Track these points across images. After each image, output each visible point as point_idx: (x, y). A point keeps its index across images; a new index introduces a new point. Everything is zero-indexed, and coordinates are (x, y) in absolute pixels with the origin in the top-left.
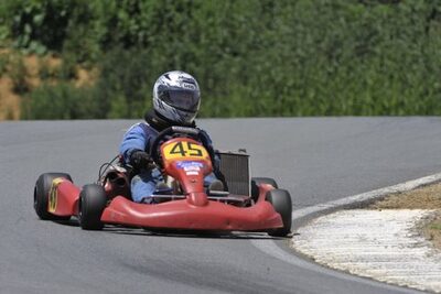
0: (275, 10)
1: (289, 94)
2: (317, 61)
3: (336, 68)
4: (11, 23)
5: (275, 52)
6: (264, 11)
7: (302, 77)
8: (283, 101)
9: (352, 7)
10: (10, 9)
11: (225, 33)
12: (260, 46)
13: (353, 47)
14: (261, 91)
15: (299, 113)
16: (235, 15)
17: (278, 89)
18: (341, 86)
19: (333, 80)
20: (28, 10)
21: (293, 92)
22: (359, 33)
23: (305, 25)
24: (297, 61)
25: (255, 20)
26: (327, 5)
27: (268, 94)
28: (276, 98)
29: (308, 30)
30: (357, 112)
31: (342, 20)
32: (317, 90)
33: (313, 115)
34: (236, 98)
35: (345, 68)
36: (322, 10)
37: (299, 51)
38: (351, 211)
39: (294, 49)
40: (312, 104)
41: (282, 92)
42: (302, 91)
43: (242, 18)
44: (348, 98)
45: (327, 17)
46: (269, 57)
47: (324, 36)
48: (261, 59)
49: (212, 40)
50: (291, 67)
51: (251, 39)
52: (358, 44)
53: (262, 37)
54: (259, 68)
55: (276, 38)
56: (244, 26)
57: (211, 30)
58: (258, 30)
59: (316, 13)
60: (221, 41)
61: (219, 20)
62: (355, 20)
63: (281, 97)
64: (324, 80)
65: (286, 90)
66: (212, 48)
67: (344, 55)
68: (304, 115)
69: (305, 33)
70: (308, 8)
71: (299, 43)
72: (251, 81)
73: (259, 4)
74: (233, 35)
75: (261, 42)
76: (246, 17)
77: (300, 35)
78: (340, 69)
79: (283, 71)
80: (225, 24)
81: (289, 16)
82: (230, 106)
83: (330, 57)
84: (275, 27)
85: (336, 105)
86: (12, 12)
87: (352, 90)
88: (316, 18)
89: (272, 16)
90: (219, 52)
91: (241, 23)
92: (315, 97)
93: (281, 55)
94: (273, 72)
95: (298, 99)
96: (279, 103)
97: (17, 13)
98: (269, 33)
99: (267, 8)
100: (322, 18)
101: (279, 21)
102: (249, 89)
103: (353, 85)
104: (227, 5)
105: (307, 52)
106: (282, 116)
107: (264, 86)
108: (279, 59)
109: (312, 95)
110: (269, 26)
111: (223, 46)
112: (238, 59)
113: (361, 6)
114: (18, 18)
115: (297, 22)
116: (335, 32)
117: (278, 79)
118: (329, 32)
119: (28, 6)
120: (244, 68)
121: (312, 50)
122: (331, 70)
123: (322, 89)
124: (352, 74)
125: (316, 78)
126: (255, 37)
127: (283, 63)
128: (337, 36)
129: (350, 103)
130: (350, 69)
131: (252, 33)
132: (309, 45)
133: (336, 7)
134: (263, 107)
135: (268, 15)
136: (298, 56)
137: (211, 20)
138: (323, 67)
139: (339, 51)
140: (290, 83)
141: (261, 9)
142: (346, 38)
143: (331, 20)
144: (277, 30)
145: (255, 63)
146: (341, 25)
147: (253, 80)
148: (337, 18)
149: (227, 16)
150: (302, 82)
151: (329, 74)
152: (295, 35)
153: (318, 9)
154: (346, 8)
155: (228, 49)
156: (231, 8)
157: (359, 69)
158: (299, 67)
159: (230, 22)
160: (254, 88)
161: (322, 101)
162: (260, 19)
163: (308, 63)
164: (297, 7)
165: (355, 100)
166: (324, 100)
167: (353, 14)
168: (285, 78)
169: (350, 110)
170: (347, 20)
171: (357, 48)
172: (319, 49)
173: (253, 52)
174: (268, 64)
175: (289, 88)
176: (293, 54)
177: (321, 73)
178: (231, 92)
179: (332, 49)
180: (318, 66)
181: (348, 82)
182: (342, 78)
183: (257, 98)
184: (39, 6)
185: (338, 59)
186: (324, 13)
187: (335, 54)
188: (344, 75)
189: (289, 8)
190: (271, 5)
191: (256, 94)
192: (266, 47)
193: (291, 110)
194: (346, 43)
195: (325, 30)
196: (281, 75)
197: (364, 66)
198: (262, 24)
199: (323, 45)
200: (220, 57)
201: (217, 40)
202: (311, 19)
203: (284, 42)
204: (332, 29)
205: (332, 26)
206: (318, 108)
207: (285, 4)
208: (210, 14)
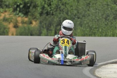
0: (90, 5)
2: (102, 21)
3: (108, 23)
5: (90, 18)
6: (87, 6)
7: (97, 25)
8: (92, 32)
9: (112, 5)
10: (13, 3)
11: (75, 12)
12: (86, 16)
13: (112, 17)
15: (97, 35)
16: (79, 7)
17: (91, 28)
18: (109, 28)
19: (107, 26)
20: (18, 4)
21: (95, 29)
22: (114, 13)
23: (98, 10)
24: (96, 20)
25: (84, 8)
26: (105, 4)
27: (88, 30)
28: (90, 31)
29: (100, 11)
30: (113, 36)
31: (110, 9)
32: (102, 29)
33: (101, 36)
34: (79, 31)
35: (110, 23)
38: (112, 64)
39: (96, 17)
40: (101, 33)
41: (92, 29)
42: (97, 29)
43: (81, 8)
44: (111, 31)
45: (105, 8)
46: (88, 19)
47: (104, 13)
48: (86, 19)
49: (72, 14)
50: (95, 22)
52: (114, 16)
53: (86, 13)
54: (85, 22)
55: (90, 14)
56: (81, 10)
57: (72, 11)
59: (102, 7)
60: (74, 14)
61: (74, 8)
62: (113, 9)
63: (91, 31)
64: (104, 26)
65: (93, 29)
66: (72, 16)
69: (99, 12)
70: (100, 5)
71: (97, 15)
73: (86, 3)
74: (78, 12)
75: (86, 15)
76: (82, 7)
77: (97, 13)
79: (92, 23)
80: (76, 9)
81: (94, 7)
82: (77, 33)
83: (106, 20)
84: (90, 10)
85: (107, 33)
86: (14, 4)
87: (112, 29)
88: (102, 8)
89: (89, 7)
90: (74, 17)
91: (80, 9)
92: (102, 31)
93: (92, 19)
94: (89, 23)
95: (96, 31)
96: (91, 32)
97: (15, 5)
98: (89, 12)
99: (88, 5)
100: (104, 8)
101: (91, 9)
102: (82, 28)
103: (112, 28)
104: (77, 3)
105: (99, 18)
106: (91, 36)
107: (87, 27)
109: (100, 30)
110: (88, 10)
112: (79, 19)
113: (115, 5)
114: (15, 6)
115: (96, 9)
116: (108, 12)
117: (91, 26)
118: (106, 12)
119: (18, 2)
120: (81, 22)
121: (101, 17)
122: (106, 23)
123: (103, 28)
124: (112, 25)
125: (102, 25)
126: (84, 13)
127: (92, 21)
128: (108, 14)
129: (112, 33)
130: (112, 23)
131: (84, 12)
132: (100, 16)
133: (108, 5)
134: (86, 33)
136: (96, 19)
137: (72, 8)
138: (104, 23)
139: (109, 18)
140: (94, 27)
141: (86, 5)
142: (111, 14)
143: (107, 9)
146: (109, 10)
147: (83, 26)
148: (108, 8)
149: (76, 7)
151: (106, 24)
152: (96, 12)
153: (103, 5)
154: (111, 6)
155: (76, 16)
156: (78, 5)
157: (114, 23)
158: (97, 22)
159: (77, 9)
160: (84, 28)
161: (103, 32)
162: (86, 8)
163: (99, 21)
164: (97, 5)
165: (113, 32)
166: (104, 32)
167: (113, 7)
168: (93, 25)
169: (111, 35)
170: (111, 9)
171: (114, 17)
172: (103, 17)
173: (84, 18)
174: (88, 21)
175: (94, 28)
177: (103, 24)
178: (77, 29)
179: (107, 17)
180: (103, 22)
181: (111, 27)
183: (84, 31)
184: (22, 2)
185: (108, 20)
186: (104, 7)
187: (107, 19)
188: (110, 25)
189: (94, 5)
190: (89, 4)
191: (84, 29)
192: (88, 16)
194: (111, 15)
196: (92, 24)
197: (116, 23)
198: (87, 10)
199: (104, 16)
200: (74, 19)
201: (73, 14)
202: (101, 8)
203: (93, 15)
204: (107, 12)
205: (107, 10)
206: (102, 34)
207: (93, 4)
208: (71, 6)
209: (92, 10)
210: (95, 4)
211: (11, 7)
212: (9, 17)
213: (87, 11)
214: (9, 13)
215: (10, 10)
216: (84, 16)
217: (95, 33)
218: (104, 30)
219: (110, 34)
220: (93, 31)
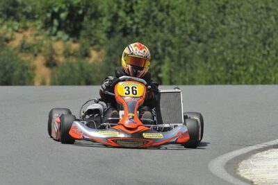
0: (227, 10)
1: (236, 69)
2: (256, 47)
3: (268, 52)
4: (45, 18)
5: (226, 40)
6: (219, 12)
7: (244, 57)
8: (232, 74)
10: (43, 9)
11: (193, 26)
12: (216, 36)
14: (217, 66)
15: (243, 82)
16: (200, 15)
17: (229, 66)
19: (267, 59)
20: (56, 10)
21: (238, 67)
23: (246, 20)
24: (241, 46)
25: (213, 18)
26: (262, 8)
27: (222, 68)
28: (227, 72)
29: (249, 25)
31: (273, 18)
32: (255, 67)
33: (252, 83)
34: (200, 71)
35: (274, 51)
36: (259, 11)
37: (243, 40)
39: (240, 38)
40: (252, 76)
41: (231, 67)
42: (245, 67)
43: (204, 17)
45: (262, 16)
46: (223, 44)
47: (261, 28)
48: (218, 45)
49: (183, 31)
50: (238, 51)
51: (210, 30)
53: (218, 29)
54: (215, 51)
55: (227, 31)
56: (205, 22)
57: (183, 25)
58: (215, 25)
59: (255, 13)
60: (189, 32)
61: (188, 18)
63: (230, 71)
64: (260, 60)
65: (234, 66)
66: (183, 37)
67: (274, 42)
68: (246, 84)
69: (247, 27)
70: (249, 10)
71: (243, 34)
72: (210, 60)
73: (215, 6)
74: (198, 28)
75: (217, 33)
76: (207, 16)
77: (244, 28)
78: (271, 52)
79: (232, 53)
80: (193, 21)
81: (237, 15)
82: (196, 77)
83: (265, 44)
84: (226, 22)
85: (268, 77)
86: (45, 11)
88: (255, 17)
89: (225, 15)
90: (188, 39)
91: (203, 20)
92: (254, 71)
93: (230, 42)
94: (225, 54)
95: (242, 72)
96: (229, 75)
97: (48, 12)
98: (223, 27)
99: (221, 9)
100: (259, 17)
101: (229, 19)
102: (209, 66)
104: (194, 7)
105: (249, 40)
106: (231, 84)
107: (219, 64)
108: (230, 45)
109: (252, 69)
110: (223, 22)
111: (191, 35)
112: (201, 44)
114: (49, 15)
115: (241, 19)
116: (268, 27)
117: (228, 59)
118: (264, 26)
119: (56, 6)
120: (205, 51)
121: (252, 39)
122: (265, 52)
123: (258, 64)
125: (255, 58)
126: (213, 30)
127: (232, 48)
128: (269, 30)
131: (211, 27)
132: (249, 36)
133: (268, 9)
134: (218, 78)
135: (222, 14)
136: (242, 43)
137: (182, 18)
138: (259, 51)
139: (271, 39)
140: (237, 61)
141: (216, 11)
142: (275, 30)
143: (266, 18)
144: (228, 25)
145: (213, 48)
146: (272, 22)
148: (269, 16)
149: (194, 15)
150: (246, 60)
151: (264, 55)
152: (241, 27)
153: (256, 11)
155: (194, 38)
156: (197, 9)
158: (243, 50)
159: (195, 18)
160: (212, 65)
161: (258, 74)
162: (216, 17)
163: (248, 48)
164: (242, 9)
166: (261, 73)
168: (233, 58)
172: (256, 38)
173: (212, 40)
174: (222, 48)
175: (236, 65)
176: (239, 42)
177: (258, 55)
178: (196, 67)
179: (266, 39)
180: (256, 50)
182: (272, 58)
183: (214, 71)
184: (63, 6)
185: (269, 45)
186: (260, 13)
187: (268, 42)
188: (274, 56)
189: (237, 10)
190: (224, 7)
191: (213, 69)
192: (221, 36)
193: (238, 80)
194: (275, 34)
195: (261, 25)
196: (231, 56)
198: (218, 21)
199: (259, 36)
200: (189, 43)
201: (187, 31)
202: (251, 17)
203: (233, 34)
204: (266, 24)
205: (266, 22)
206: (256, 79)
207: (233, 7)
208: (182, 14)
209: (231, 23)
210: (239, 7)
211: (38, 19)
212: (33, 42)
213: (220, 24)
214: (35, 32)
215: (36, 26)
216: (211, 36)
217: (240, 75)
218: (260, 70)
219: (273, 79)
220: (235, 72)
